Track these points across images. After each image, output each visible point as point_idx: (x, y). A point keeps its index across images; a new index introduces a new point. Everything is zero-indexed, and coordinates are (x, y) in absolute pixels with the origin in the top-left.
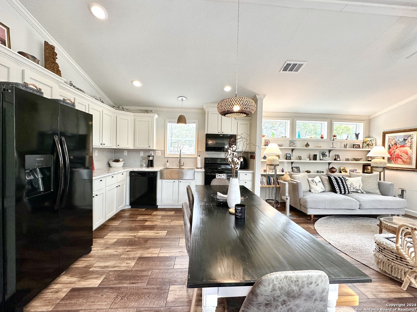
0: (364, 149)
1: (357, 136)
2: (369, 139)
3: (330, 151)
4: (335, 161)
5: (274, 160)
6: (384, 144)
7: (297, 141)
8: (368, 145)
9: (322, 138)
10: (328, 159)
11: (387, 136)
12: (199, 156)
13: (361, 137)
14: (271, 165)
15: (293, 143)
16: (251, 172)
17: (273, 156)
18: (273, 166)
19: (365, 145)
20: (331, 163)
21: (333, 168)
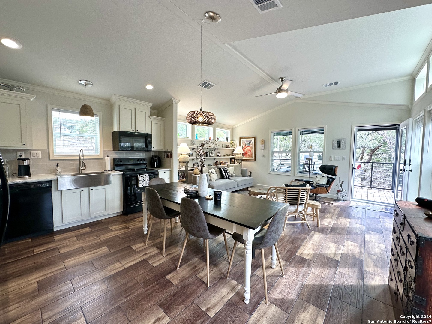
0: (231, 148)
1: (227, 138)
2: (233, 142)
3: (215, 149)
4: (218, 157)
5: (186, 158)
6: (240, 145)
7: (196, 142)
8: (233, 145)
9: (210, 139)
10: (214, 156)
11: (242, 140)
12: (108, 156)
13: (229, 139)
14: (184, 162)
15: (193, 143)
16: (169, 169)
17: (185, 154)
18: (186, 163)
19: (231, 145)
20: (215, 158)
21: (217, 162)
